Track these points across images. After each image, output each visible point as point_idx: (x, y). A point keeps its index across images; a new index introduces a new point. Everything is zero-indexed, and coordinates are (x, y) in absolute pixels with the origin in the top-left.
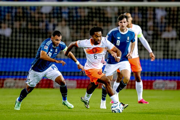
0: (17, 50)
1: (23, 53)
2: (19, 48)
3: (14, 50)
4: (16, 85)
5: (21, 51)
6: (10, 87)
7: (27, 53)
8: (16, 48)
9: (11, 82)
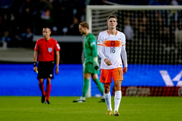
0: (140, 56)
1: (146, 59)
2: (142, 54)
3: (136, 56)
4: (139, 93)
5: (144, 57)
6: (132, 95)
7: (150, 59)
8: (138, 54)
9: (134, 90)
